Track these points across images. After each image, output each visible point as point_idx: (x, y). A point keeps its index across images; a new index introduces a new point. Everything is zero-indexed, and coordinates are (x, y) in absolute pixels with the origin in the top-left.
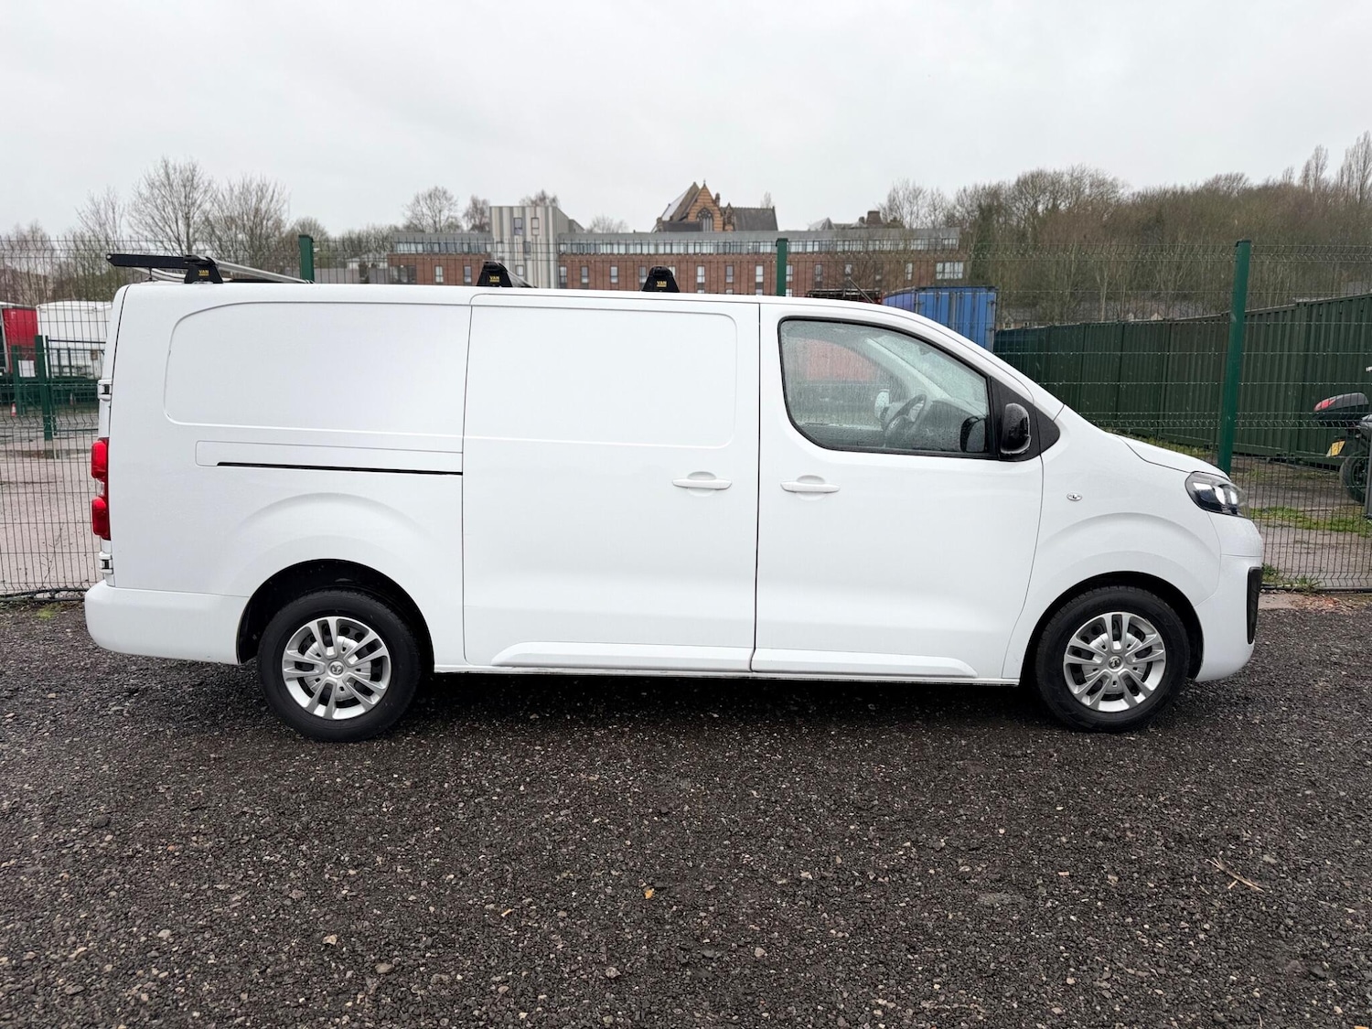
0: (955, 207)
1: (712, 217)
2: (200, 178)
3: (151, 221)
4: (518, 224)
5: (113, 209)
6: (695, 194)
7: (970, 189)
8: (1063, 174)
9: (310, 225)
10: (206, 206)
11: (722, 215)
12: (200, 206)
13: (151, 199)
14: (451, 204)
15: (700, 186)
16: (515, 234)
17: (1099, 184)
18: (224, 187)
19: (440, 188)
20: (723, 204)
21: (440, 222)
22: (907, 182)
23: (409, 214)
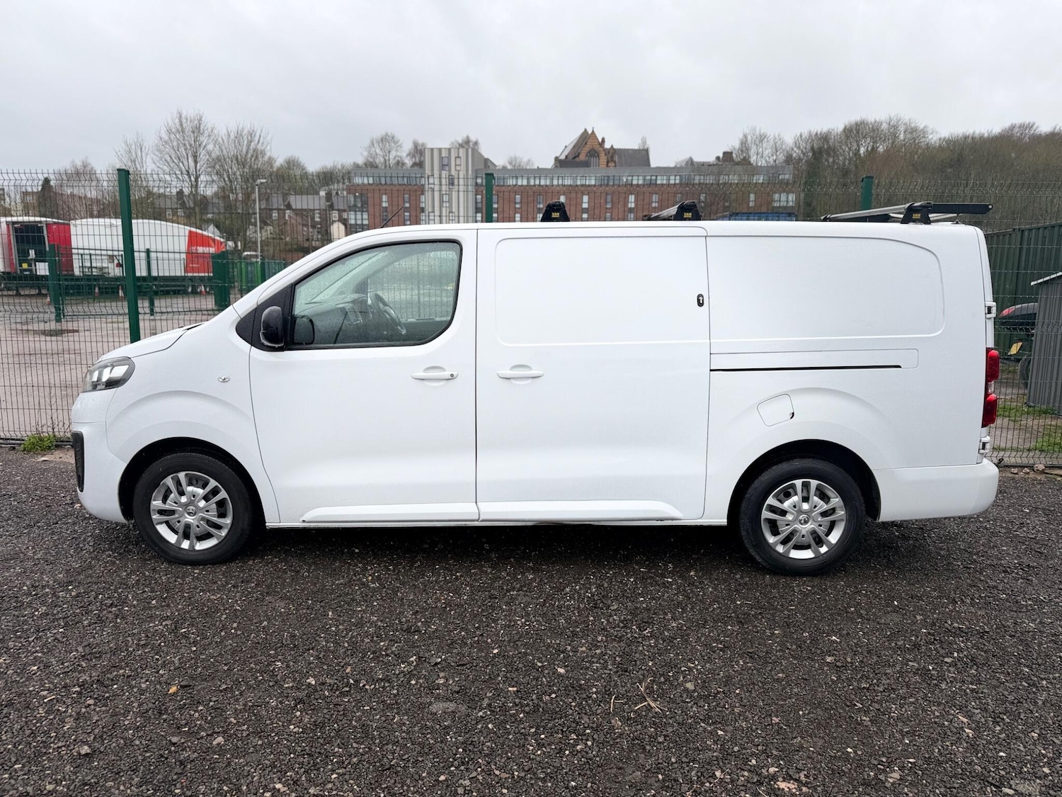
0: (793, 149)
1: (598, 156)
2: (205, 126)
3: (169, 159)
4: (445, 162)
5: (141, 149)
6: (586, 138)
7: (806, 135)
8: (882, 123)
9: (293, 161)
10: (210, 148)
11: (606, 154)
12: (205, 147)
13: (169, 141)
14: (397, 147)
15: (590, 132)
16: (443, 170)
17: (912, 131)
18: (223, 132)
19: (390, 134)
20: (607, 146)
21: (389, 160)
22: (755, 129)
23: (366, 154)
